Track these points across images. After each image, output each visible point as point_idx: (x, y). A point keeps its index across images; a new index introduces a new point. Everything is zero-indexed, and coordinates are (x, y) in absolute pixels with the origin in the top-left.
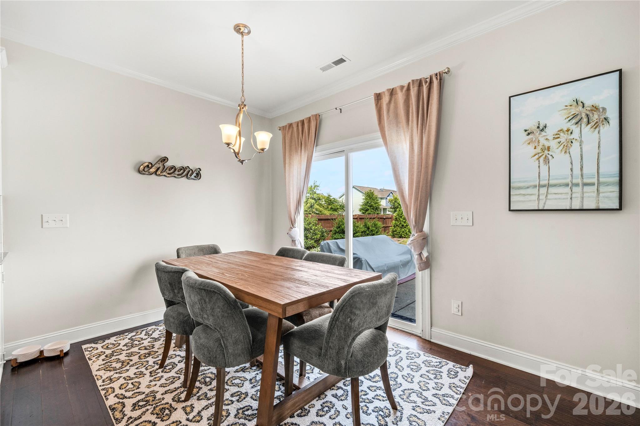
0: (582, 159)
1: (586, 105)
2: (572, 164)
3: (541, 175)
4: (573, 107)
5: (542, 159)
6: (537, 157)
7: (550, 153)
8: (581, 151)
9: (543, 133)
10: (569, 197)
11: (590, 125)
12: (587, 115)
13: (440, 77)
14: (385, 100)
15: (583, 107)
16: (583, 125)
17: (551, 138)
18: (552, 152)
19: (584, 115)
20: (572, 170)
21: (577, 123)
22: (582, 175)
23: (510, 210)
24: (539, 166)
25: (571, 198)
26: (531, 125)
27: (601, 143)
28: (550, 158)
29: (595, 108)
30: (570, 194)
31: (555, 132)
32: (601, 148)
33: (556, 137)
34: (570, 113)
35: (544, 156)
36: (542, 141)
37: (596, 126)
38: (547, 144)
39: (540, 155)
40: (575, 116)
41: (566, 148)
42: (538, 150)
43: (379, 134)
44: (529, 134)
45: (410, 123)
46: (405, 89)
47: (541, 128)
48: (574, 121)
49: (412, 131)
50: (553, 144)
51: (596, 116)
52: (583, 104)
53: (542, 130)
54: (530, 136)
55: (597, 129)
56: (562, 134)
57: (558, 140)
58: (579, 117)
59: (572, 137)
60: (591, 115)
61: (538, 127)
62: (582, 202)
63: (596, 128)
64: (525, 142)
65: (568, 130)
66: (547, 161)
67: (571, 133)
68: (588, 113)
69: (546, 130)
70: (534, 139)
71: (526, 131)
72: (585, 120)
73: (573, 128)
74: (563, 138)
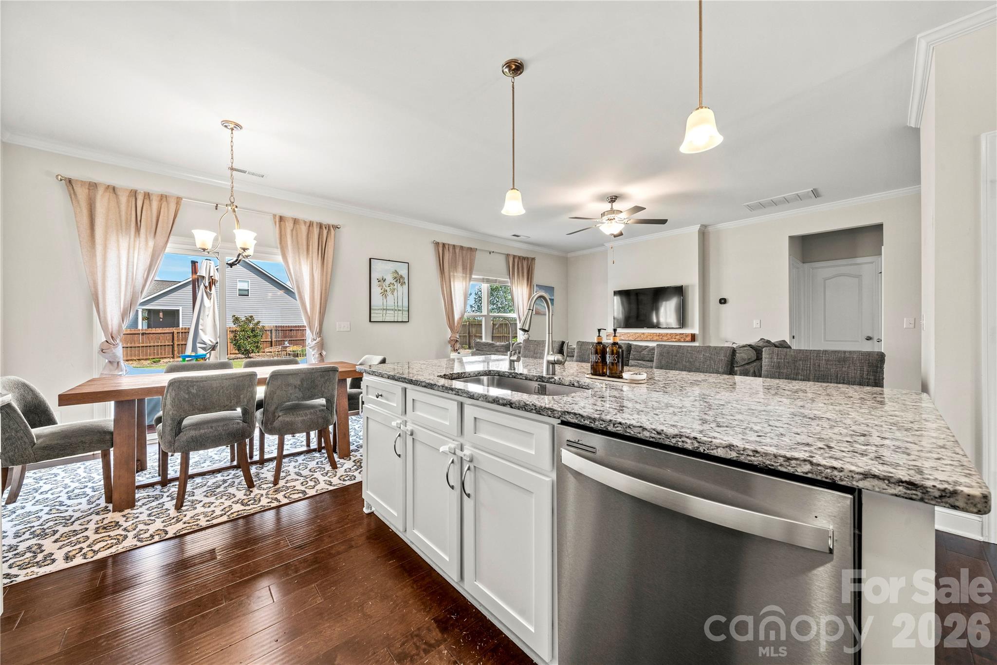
0: (398, 298)
2: (394, 300)
3: (383, 304)
4: (395, 273)
5: (384, 296)
6: (382, 294)
8: (397, 295)
9: (384, 283)
13: (335, 229)
14: (289, 226)
15: (398, 275)
16: (398, 283)
17: (387, 286)
18: (388, 293)
20: (394, 303)
22: (398, 306)
23: (370, 321)
24: (383, 299)
25: (394, 316)
26: (380, 277)
27: (403, 292)
29: (401, 277)
30: (394, 314)
31: (389, 283)
32: (403, 295)
33: (389, 286)
34: (394, 276)
35: (385, 294)
36: (384, 286)
38: (386, 288)
40: (395, 278)
41: (393, 291)
42: (383, 290)
43: (279, 251)
44: (378, 281)
45: (310, 253)
46: (308, 225)
48: (395, 280)
49: (312, 260)
50: (388, 289)
51: (402, 280)
52: (398, 273)
53: (384, 281)
54: (379, 283)
56: (391, 285)
58: (397, 279)
59: (394, 287)
61: (383, 279)
62: (398, 318)
63: (402, 285)
64: (377, 285)
66: (386, 297)
67: (394, 285)
69: (386, 281)
70: (381, 285)
71: (377, 279)
72: (399, 281)
73: (395, 283)
74: (392, 287)
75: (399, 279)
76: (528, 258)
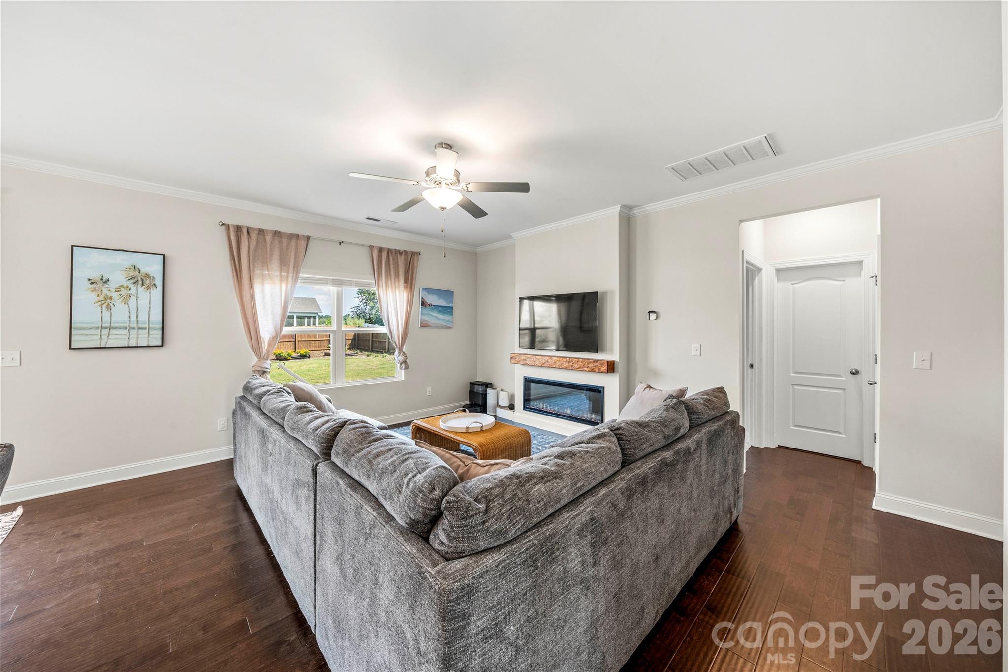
0: (137, 310)
1: (141, 272)
2: (130, 312)
3: (103, 319)
4: (132, 271)
5: (104, 306)
6: (100, 303)
7: (112, 302)
8: (137, 304)
9: (106, 285)
10: (127, 337)
11: (143, 287)
12: (142, 279)
15: (139, 272)
16: (139, 286)
17: (113, 290)
18: (114, 301)
19: (139, 279)
20: (130, 317)
21: (134, 283)
22: (137, 322)
23: (70, 348)
24: (102, 312)
25: (129, 339)
26: (95, 276)
27: (151, 300)
28: (112, 306)
29: (147, 276)
30: (128, 335)
31: (117, 286)
32: (151, 305)
33: (118, 290)
34: (129, 274)
35: (106, 304)
36: (105, 291)
37: (148, 288)
38: (109, 294)
39: (103, 302)
40: (132, 278)
41: (126, 299)
42: (101, 298)
44: (92, 283)
47: (104, 280)
48: (132, 281)
50: (115, 295)
51: (148, 281)
52: (139, 270)
53: (105, 282)
54: (93, 285)
55: (149, 291)
56: (122, 289)
57: (119, 293)
58: (136, 279)
59: (130, 292)
60: (144, 279)
61: (102, 279)
62: (137, 341)
63: (147, 289)
64: (89, 289)
65: (127, 287)
66: (109, 308)
67: (130, 289)
68: (143, 277)
69: (109, 283)
70: (97, 288)
71: (89, 280)
72: (140, 282)
73: (132, 286)
74: (123, 292)
75: (141, 279)
76: (406, 252)
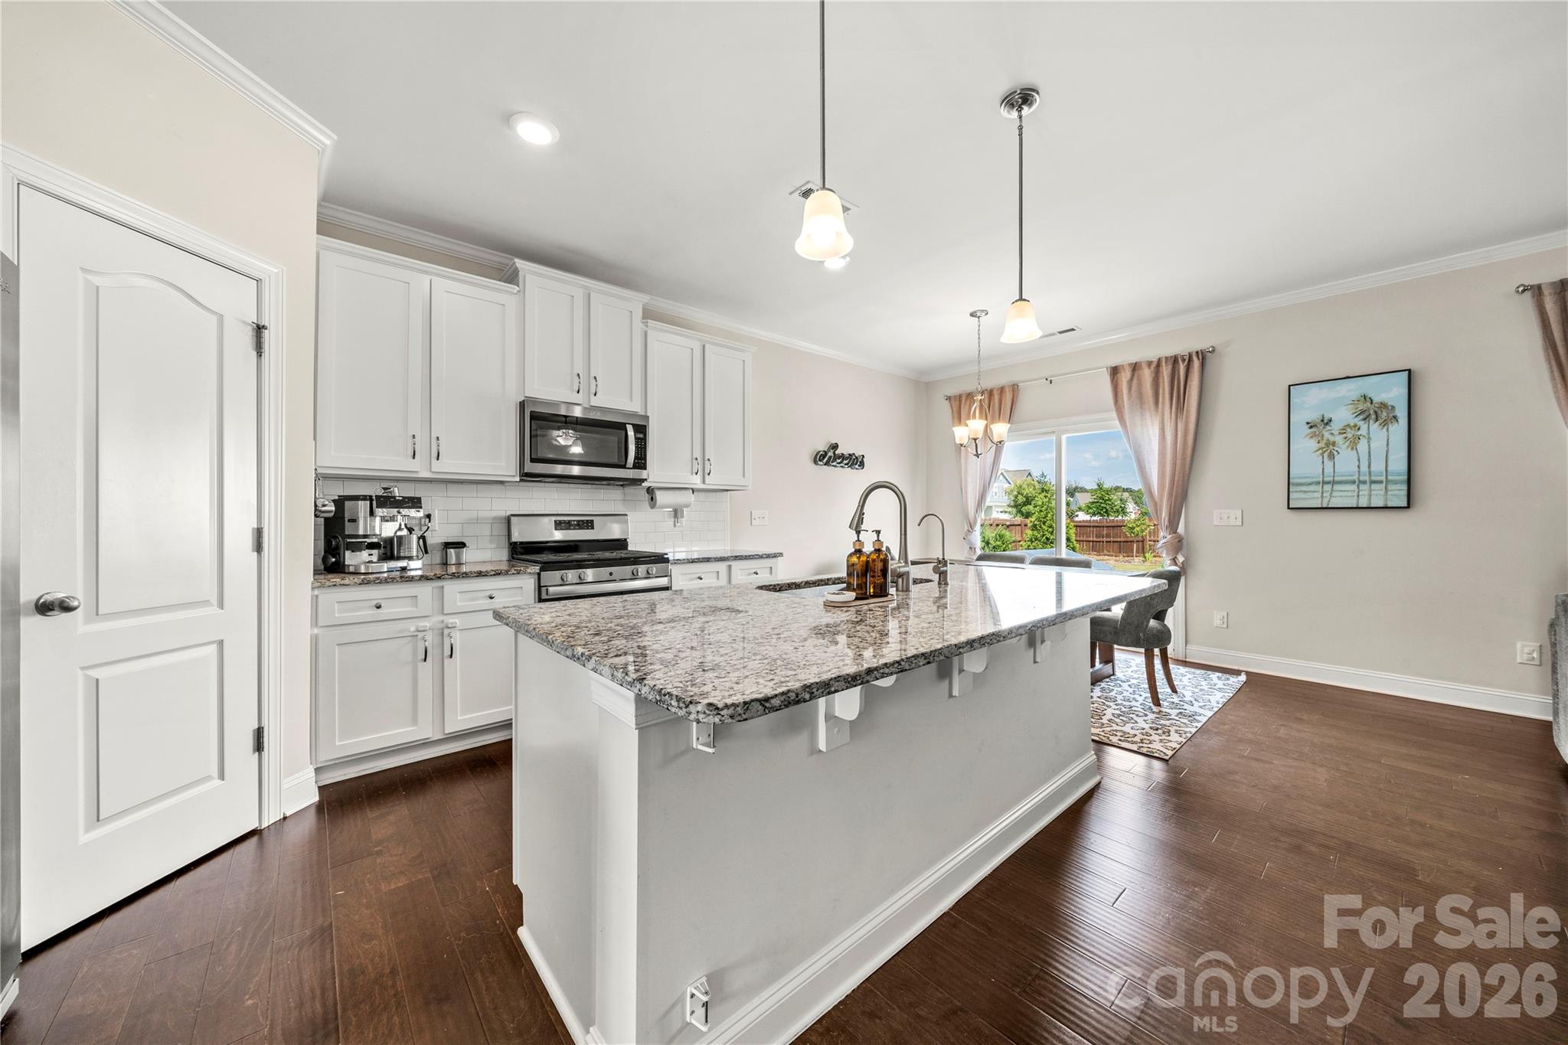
0: (1370, 456)
1: (1374, 402)
2: (1359, 460)
3: (1325, 471)
4: (1361, 403)
5: (1326, 455)
6: (1320, 451)
7: (1336, 449)
8: (1369, 448)
9: (1328, 428)
10: (1356, 494)
11: (1378, 422)
12: (1376, 412)
13: (1202, 356)
14: (1125, 377)
15: (1372, 403)
16: (1371, 422)
17: (1336, 432)
18: (1338, 447)
19: (1372, 412)
20: (1359, 467)
21: (1365, 419)
22: (1370, 473)
23: (1289, 508)
24: (1323, 462)
25: (1358, 496)
26: (1314, 416)
27: (1390, 441)
28: (1336, 453)
29: (1383, 405)
30: (1356, 492)
31: (1341, 426)
32: (1390, 446)
33: (1343, 432)
34: (1357, 408)
35: (1329, 451)
36: (1327, 435)
37: (1385, 424)
38: (1332, 439)
39: (1324, 450)
40: (1362, 412)
41: (1354, 443)
42: (1322, 444)
43: (1114, 415)
44: (1311, 427)
45: (1160, 406)
46: (1154, 365)
47: (1326, 421)
48: (1361, 417)
49: (1163, 415)
50: (1339, 439)
51: (1385, 414)
52: (1372, 401)
53: (1327, 424)
54: (1313, 430)
55: (1386, 427)
56: (1349, 430)
57: (1345, 435)
58: (1367, 414)
59: (1359, 433)
60: (1379, 412)
61: (1322, 421)
62: (1370, 500)
63: (1384, 425)
64: (1307, 435)
65: (1355, 426)
66: (1332, 457)
67: (1359, 429)
68: (1376, 409)
69: (1332, 424)
70: (1317, 433)
71: (1308, 423)
72: (1373, 417)
73: (1361, 423)
74: (1350, 433)
75: (1374, 412)
